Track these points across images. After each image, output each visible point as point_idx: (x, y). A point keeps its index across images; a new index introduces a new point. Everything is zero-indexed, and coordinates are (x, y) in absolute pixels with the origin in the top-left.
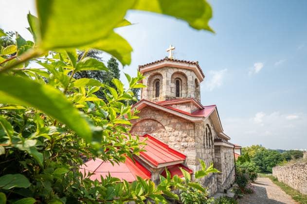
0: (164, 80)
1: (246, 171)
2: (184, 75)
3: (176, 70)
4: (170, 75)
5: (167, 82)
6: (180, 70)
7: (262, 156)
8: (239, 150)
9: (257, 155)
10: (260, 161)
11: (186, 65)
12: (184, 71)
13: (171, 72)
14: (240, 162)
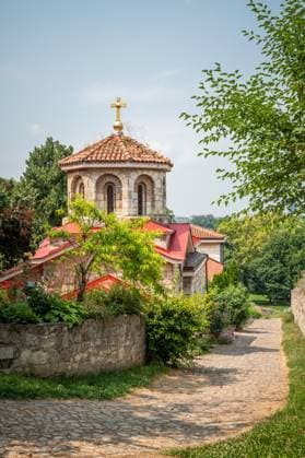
0: (125, 189)
1: (229, 306)
2: (150, 178)
3: (140, 173)
4: (132, 182)
5: (130, 192)
6: (145, 173)
7: (287, 247)
8: (218, 248)
9: (272, 246)
10: (278, 265)
11: (154, 166)
12: (150, 174)
13: (134, 176)
14: (216, 288)
